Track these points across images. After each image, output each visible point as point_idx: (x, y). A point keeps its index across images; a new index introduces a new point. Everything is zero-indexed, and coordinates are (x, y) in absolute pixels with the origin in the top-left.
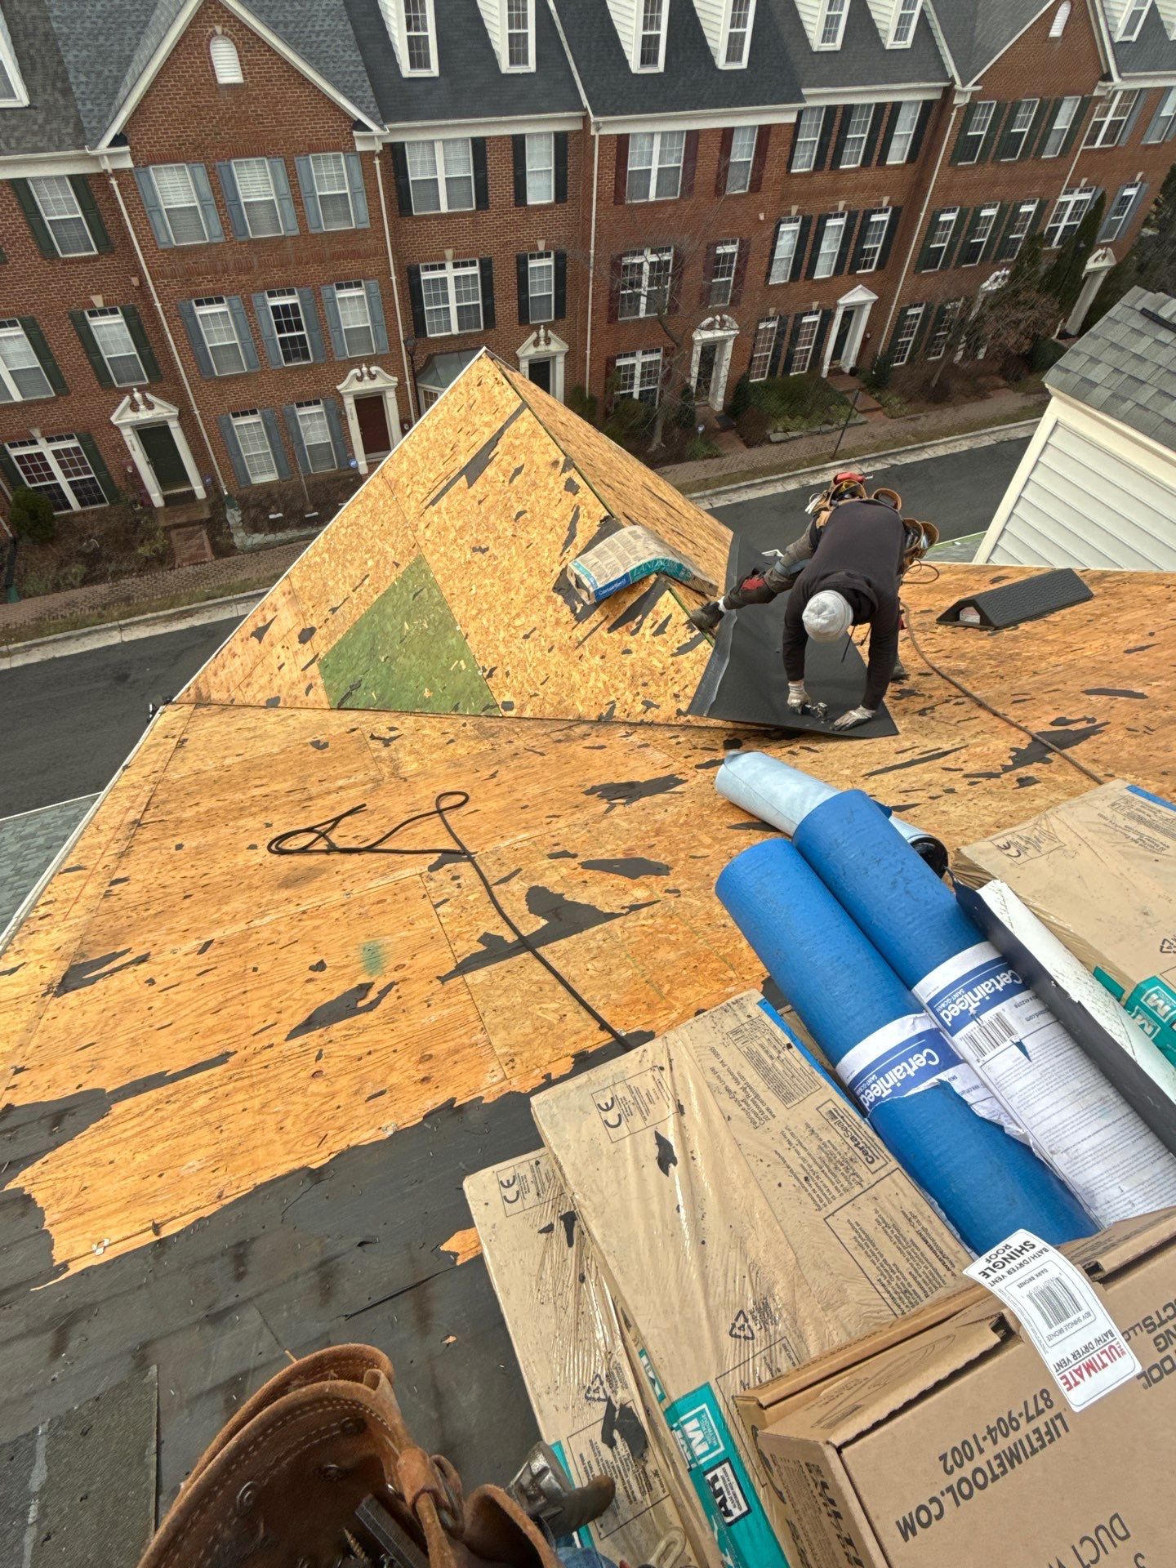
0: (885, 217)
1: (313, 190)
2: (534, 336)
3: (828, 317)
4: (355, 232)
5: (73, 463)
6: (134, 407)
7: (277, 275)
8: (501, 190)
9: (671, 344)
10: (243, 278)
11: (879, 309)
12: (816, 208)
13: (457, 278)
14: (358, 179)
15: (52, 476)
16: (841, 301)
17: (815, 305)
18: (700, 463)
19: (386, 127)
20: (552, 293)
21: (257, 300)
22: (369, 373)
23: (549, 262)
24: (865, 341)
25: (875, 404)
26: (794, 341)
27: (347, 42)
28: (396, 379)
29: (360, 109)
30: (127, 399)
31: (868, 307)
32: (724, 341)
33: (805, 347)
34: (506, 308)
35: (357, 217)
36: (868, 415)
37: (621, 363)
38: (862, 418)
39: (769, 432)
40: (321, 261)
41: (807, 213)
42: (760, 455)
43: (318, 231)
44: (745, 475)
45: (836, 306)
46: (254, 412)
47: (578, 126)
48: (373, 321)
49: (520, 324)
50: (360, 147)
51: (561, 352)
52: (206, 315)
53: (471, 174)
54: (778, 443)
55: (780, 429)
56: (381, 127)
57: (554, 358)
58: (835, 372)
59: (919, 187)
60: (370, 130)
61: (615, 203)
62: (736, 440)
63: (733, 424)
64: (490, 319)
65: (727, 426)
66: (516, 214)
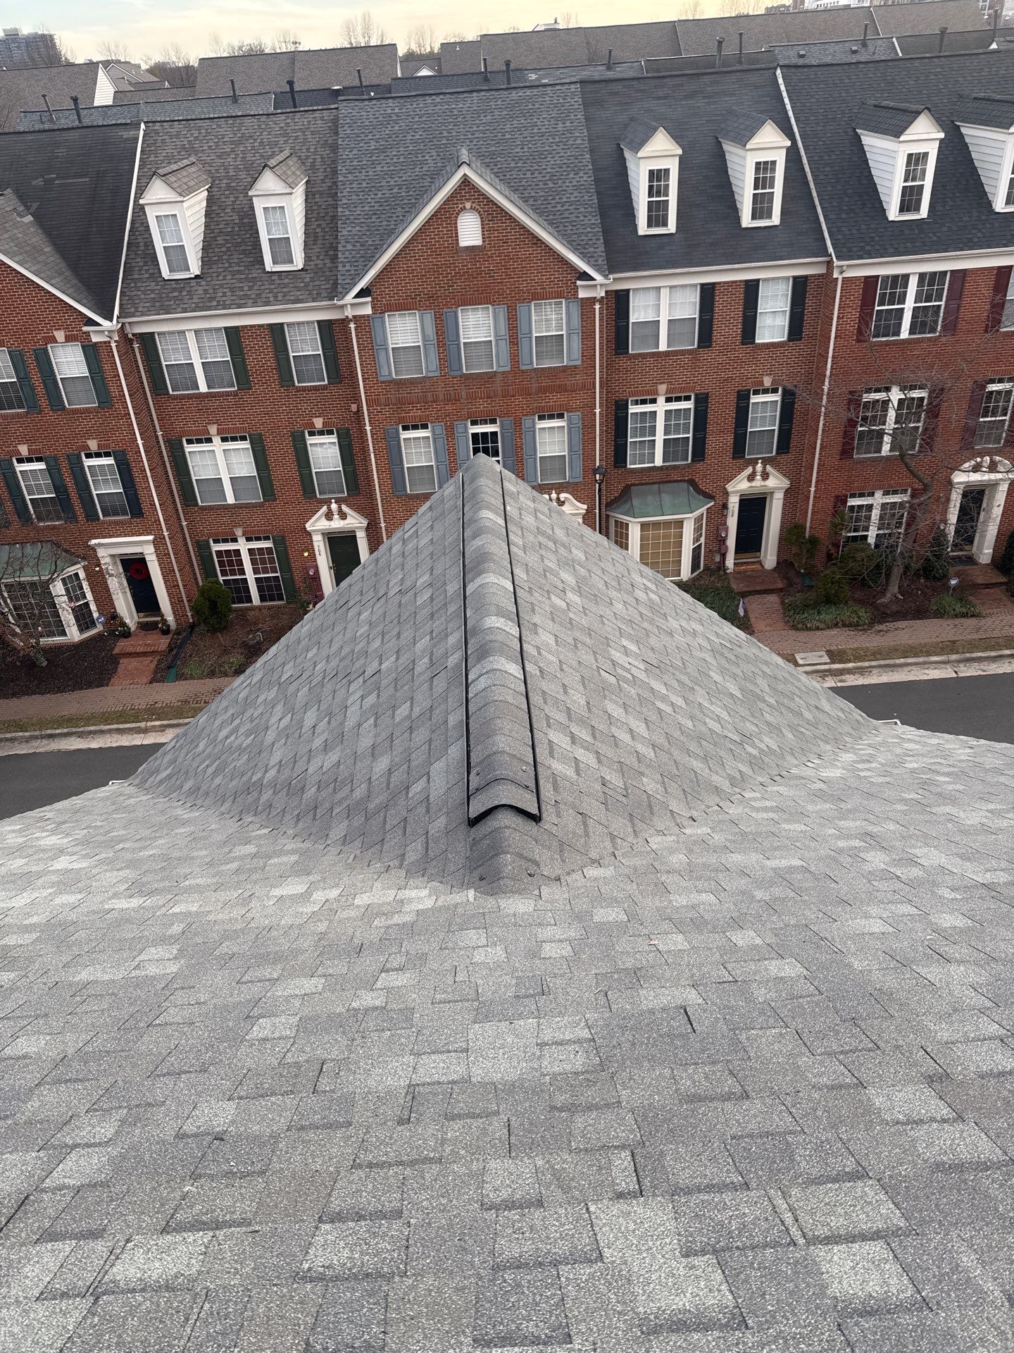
1: (530, 332)
2: (750, 470)
4: (565, 368)
5: (263, 561)
6: (329, 516)
7: (482, 405)
8: (727, 327)
9: (918, 486)
10: (450, 407)
13: (667, 412)
14: (576, 322)
15: (242, 572)
18: (950, 622)
19: (611, 276)
20: (776, 428)
21: (459, 427)
22: (558, 499)
23: (776, 397)
27: (590, 209)
28: (585, 507)
29: (588, 263)
30: (325, 508)
32: (994, 485)
34: (719, 441)
35: (571, 355)
37: (853, 502)
40: (526, 392)
43: (529, 367)
47: (821, 270)
48: (570, 450)
49: (734, 458)
50: (582, 294)
51: (780, 488)
52: (410, 439)
53: (697, 316)
56: (606, 277)
57: (772, 493)
60: (593, 279)
61: (858, 341)
62: (1004, 598)
63: (1003, 579)
64: (699, 453)
65: (993, 581)
66: (741, 352)
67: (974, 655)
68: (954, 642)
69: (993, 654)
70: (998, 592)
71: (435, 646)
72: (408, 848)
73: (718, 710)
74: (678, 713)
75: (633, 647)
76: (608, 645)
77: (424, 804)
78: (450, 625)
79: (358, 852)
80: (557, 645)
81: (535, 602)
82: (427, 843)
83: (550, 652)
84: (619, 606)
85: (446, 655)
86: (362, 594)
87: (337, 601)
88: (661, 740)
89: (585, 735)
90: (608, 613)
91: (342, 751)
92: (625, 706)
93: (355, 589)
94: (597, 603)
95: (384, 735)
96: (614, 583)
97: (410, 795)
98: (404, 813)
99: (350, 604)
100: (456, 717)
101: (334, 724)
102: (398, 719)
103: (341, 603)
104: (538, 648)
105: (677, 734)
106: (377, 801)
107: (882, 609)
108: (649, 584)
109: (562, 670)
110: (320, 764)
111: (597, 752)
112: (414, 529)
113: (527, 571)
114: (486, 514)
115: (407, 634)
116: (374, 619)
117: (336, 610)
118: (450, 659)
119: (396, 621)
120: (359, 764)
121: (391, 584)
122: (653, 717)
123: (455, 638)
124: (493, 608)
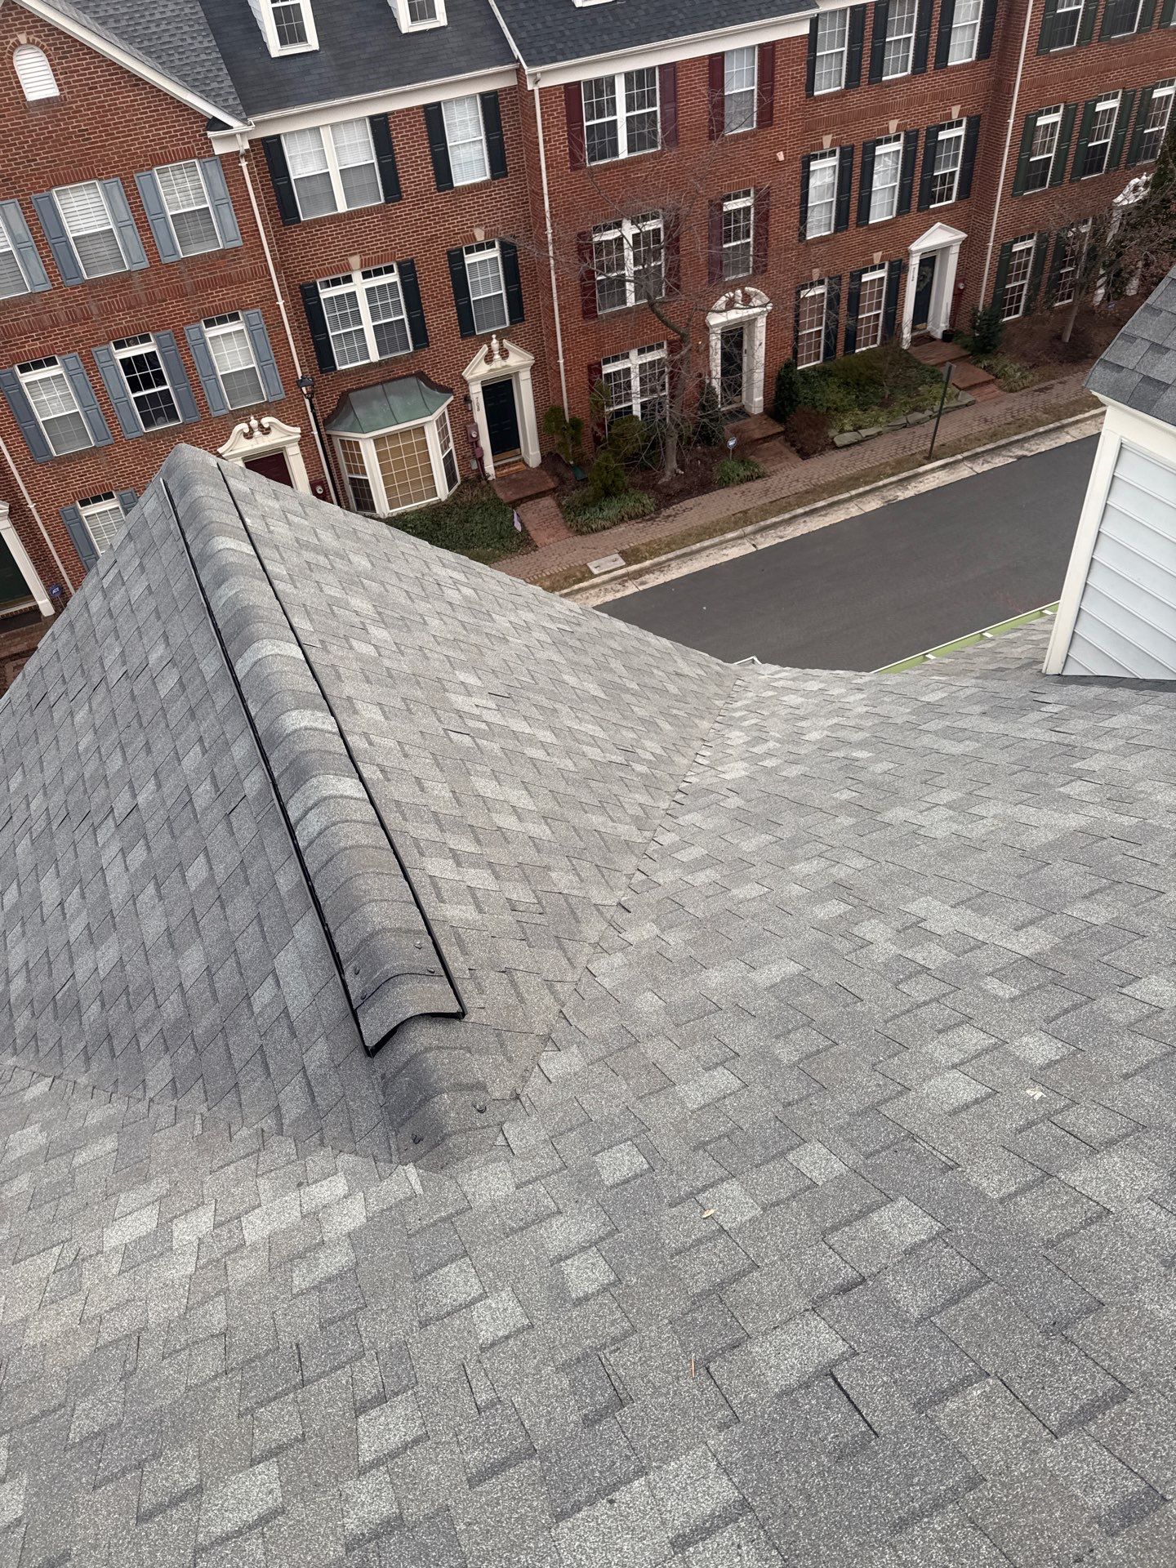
0: (960, 132)
1: (163, 211)
2: (485, 349)
3: (898, 270)
4: (223, 254)
7: (123, 320)
8: (415, 173)
9: (674, 337)
10: (79, 330)
11: (970, 251)
12: (857, 135)
13: (368, 291)
14: (221, 189)
16: (914, 247)
17: (877, 257)
18: (737, 489)
19: (251, 120)
20: (503, 291)
21: (99, 353)
22: (261, 426)
23: (494, 253)
24: (958, 294)
25: (984, 376)
26: (854, 307)
27: (197, 27)
28: (298, 430)
29: (216, 105)
31: (955, 250)
32: (752, 321)
33: (872, 313)
34: (441, 318)
35: (225, 235)
36: (977, 391)
37: (608, 369)
38: (967, 398)
39: (832, 433)
40: (180, 293)
41: (845, 143)
42: (821, 468)
43: (174, 259)
44: (801, 498)
45: (908, 254)
46: (109, 496)
47: (510, 82)
48: (259, 360)
49: (463, 337)
50: (219, 149)
51: (524, 366)
52: (35, 382)
53: (374, 160)
54: (848, 446)
55: (847, 427)
56: (244, 121)
57: (517, 374)
58: (922, 339)
59: (1000, 89)
60: (229, 127)
61: (573, 169)
62: (785, 450)
63: (780, 429)
64: (421, 336)
65: (770, 433)
66: (440, 200)
67: (768, 522)
68: (745, 512)
69: (787, 516)
70: (777, 444)
71: (213, 762)
72: (282, 1096)
73: (591, 728)
74: (554, 755)
75: (471, 680)
76: (446, 690)
77: (284, 1022)
78: (227, 728)
79: (203, 1109)
80: (387, 718)
81: (336, 662)
82: (309, 1084)
83: (382, 734)
84: (434, 623)
85: (237, 778)
86: (64, 682)
87: (28, 695)
88: (550, 805)
89: (466, 845)
90: (425, 639)
91: (121, 941)
92: (495, 776)
93: (51, 673)
94: (409, 631)
95: (180, 912)
96: (417, 590)
97: (256, 1010)
98: (257, 1040)
99: (52, 698)
100: (288, 878)
101: (91, 898)
102: (193, 886)
103: (36, 697)
104: (366, 735)
105: (561, 787)
106: (205, 1022)
107: (665, 490)
108: (455, 575)
109: (406, 756)
110: (91, 965)
111: (490, 864)
112: (114, 571)
113: (308, 613)
114: (223, 543)
115: (161, 745)
116: (98, 723)
117: (32, 711)
118: (247, 784)
119: (135, 723)
120: (155, 964)
121: (107, 663)
122: (530, 776)
123: (243, 748)
124: (288, 698)
